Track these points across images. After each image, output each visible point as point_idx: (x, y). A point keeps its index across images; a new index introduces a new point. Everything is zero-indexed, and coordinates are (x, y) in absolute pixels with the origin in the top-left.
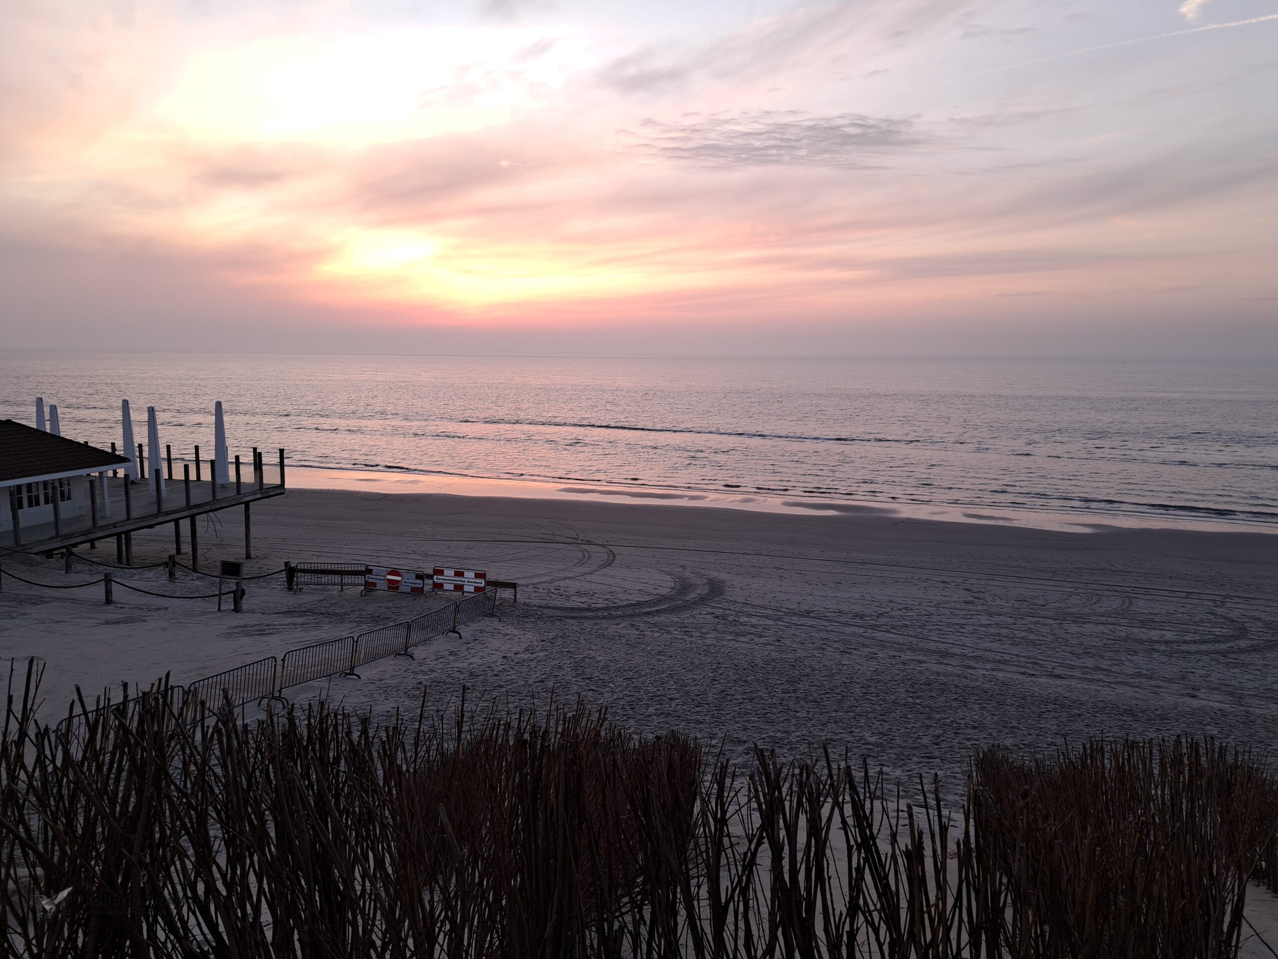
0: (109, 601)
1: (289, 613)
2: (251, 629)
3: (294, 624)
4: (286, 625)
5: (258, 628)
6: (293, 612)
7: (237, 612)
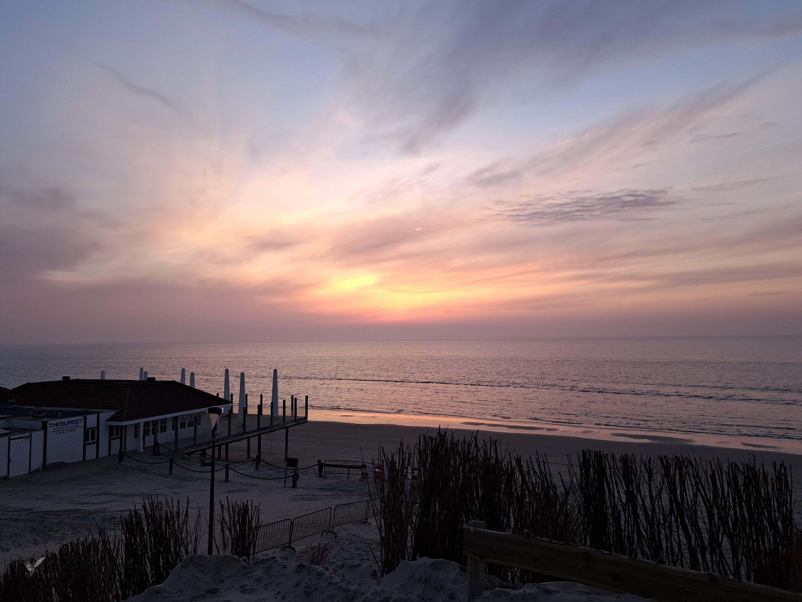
0: (227, 480)
1: (322, 489)
2: (304, 497)
3: (327, 495)
4: (323, 495)
5: (308, 496)
6: (324, 488)
7: (295, 488)
